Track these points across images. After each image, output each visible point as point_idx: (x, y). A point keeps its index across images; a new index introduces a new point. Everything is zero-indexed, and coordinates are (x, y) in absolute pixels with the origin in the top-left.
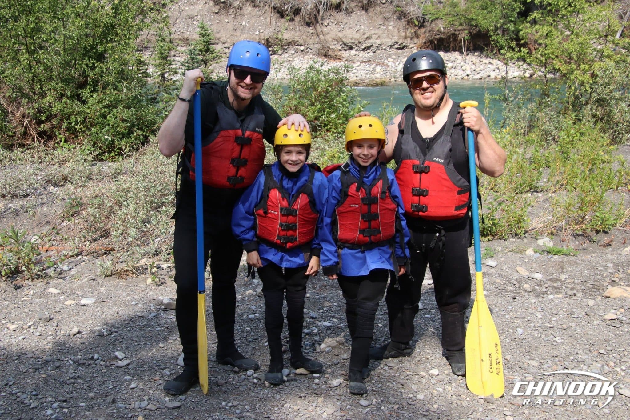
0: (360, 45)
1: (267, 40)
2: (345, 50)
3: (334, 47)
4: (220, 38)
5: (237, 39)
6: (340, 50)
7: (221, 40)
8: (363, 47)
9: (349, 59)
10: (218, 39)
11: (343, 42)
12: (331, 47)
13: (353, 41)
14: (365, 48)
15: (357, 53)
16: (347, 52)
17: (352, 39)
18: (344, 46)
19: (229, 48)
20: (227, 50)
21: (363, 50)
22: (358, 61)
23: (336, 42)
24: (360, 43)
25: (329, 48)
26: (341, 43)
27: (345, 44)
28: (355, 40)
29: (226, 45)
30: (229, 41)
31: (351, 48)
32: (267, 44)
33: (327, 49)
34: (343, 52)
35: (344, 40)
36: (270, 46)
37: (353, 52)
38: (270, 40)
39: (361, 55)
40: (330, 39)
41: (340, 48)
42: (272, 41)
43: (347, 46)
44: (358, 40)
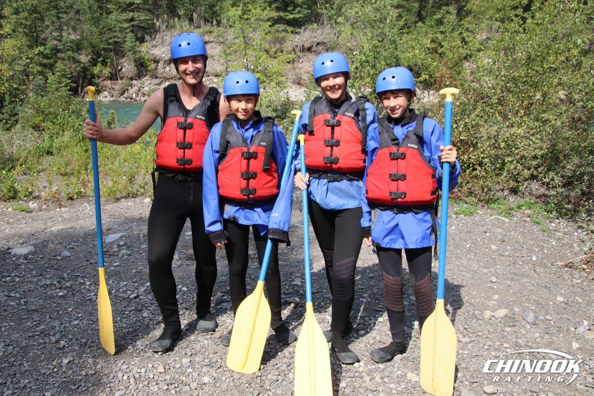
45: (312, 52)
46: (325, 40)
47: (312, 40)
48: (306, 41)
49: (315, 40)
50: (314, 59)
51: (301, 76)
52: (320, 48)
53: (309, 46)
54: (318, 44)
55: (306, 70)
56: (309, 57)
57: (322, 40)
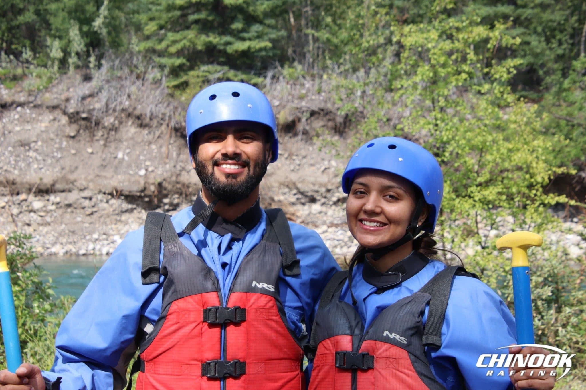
0: (329, 195)
1: (160, 185)
2: (303, 204)
3: (282, 198)
4: (75, 181)
5: (105, 182)
6: (293, 204)
7: (78, 184)
8: (335, 199)
9: (309, 220)
10: (72, 183)
11: (297, 189)
12: (276, 198)
13: (316, 188)
14: (339, 200)
15: (324, 209)
16: (306, 207)
17: (314, 185)
18: (300, 196)
19: (90, 199)
20: (87, 203)
21: (336, 203)
22: (324, 223)
23: (286, 190)
24: (329, 191)
25: (272, 199)
26: (295, 191)
27: (302, 193)
28: (321, 185)
29: (86, 194)
30: (91, 185)
31: (313, 200)
32: (160, 192)
33: (268, 201)
34: (299, 207)
35: (300, 185)
36: (166, 196)
37: (316, 207)
38: (165, 184)
39: (330, 212)
40: (276, 185)
41: (293, 199)
42: (169, 187)
43: (306, 196)
44: (325, 185)
45: (296, 135)
46: (329, 106)
47: (296, 103)
48: (282, 106)
49: (304, 104)
50: (303, 153)
51: (271, 194)
52: (318, 124)
53: (290, 119)
54: (313, 113)
55: (282, 179)
56: (289, 145)
57: (322, 105)
